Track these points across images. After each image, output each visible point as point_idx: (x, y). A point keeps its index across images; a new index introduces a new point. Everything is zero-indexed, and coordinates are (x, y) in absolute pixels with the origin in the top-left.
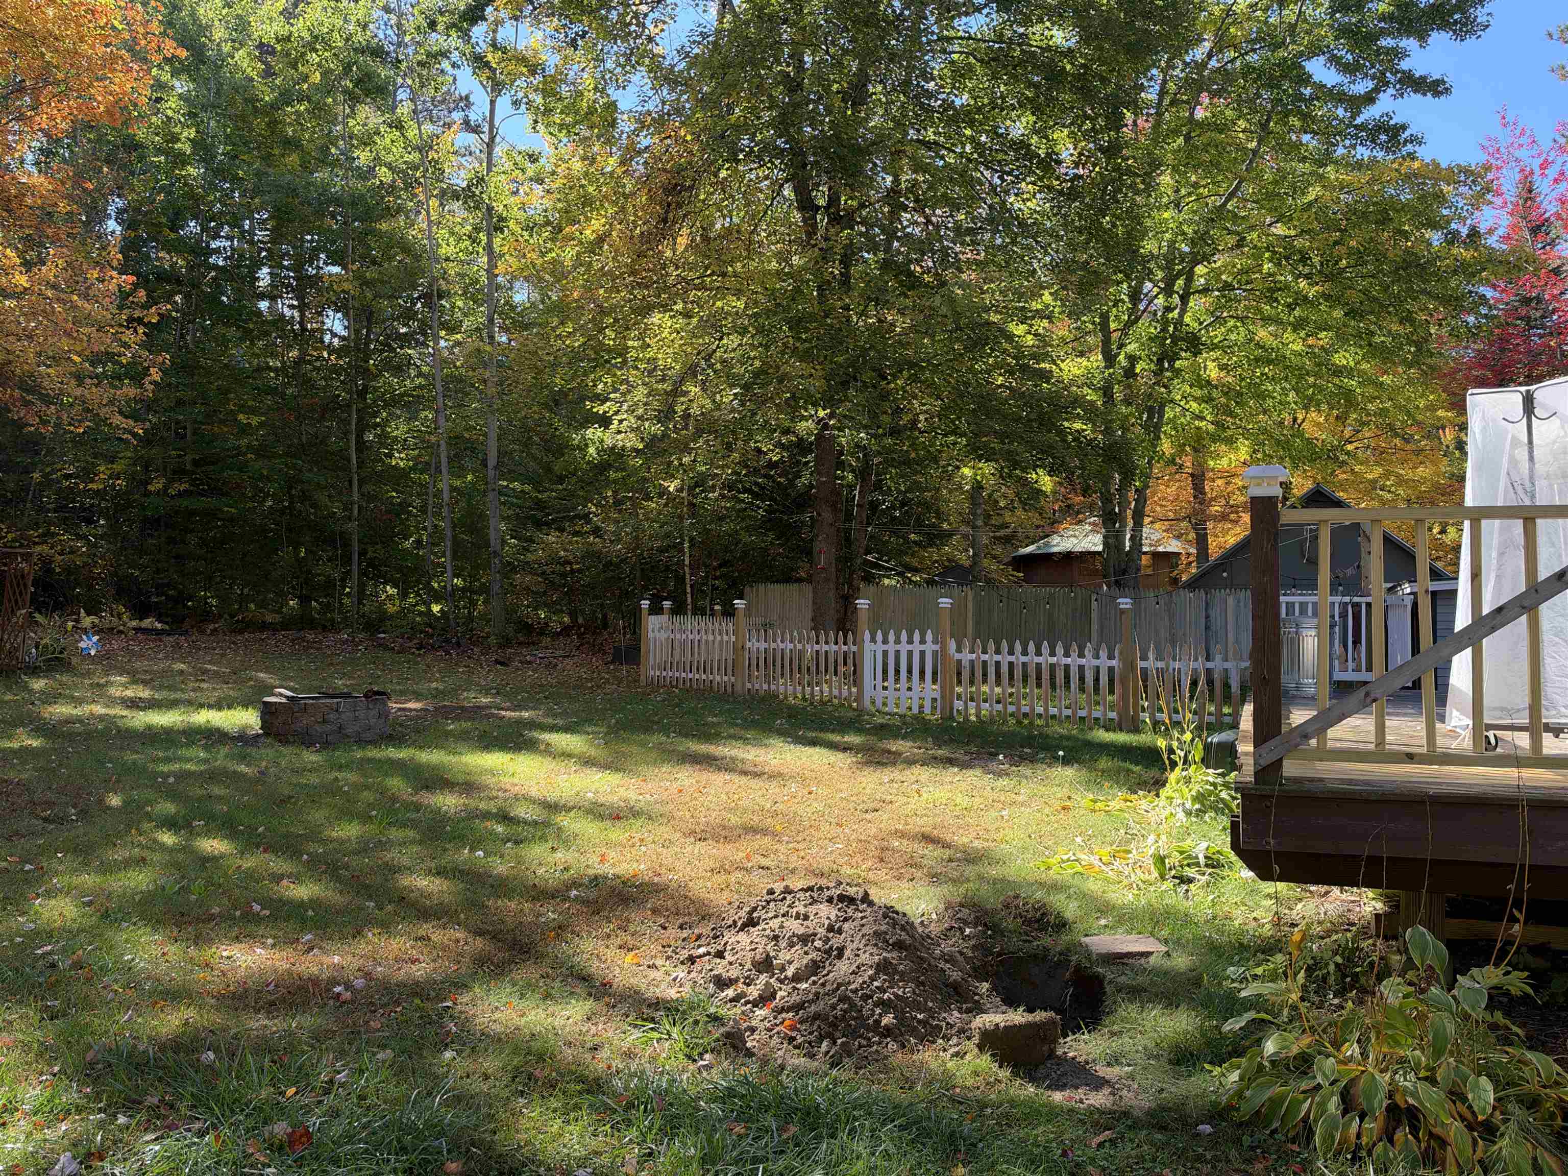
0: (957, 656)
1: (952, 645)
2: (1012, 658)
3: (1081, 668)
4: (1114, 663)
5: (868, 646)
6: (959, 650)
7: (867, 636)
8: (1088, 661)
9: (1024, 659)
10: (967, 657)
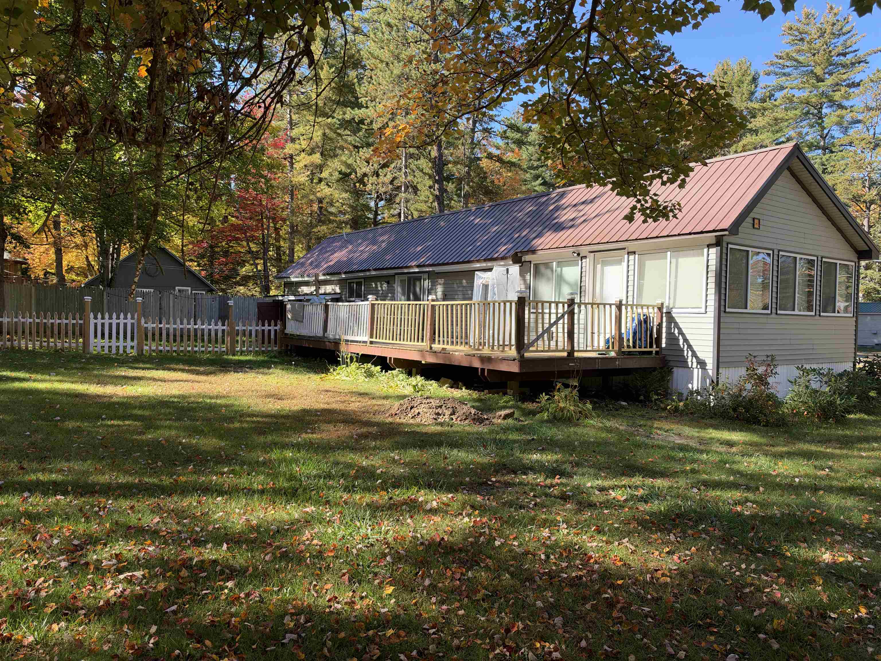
0: (146, 325)
1: (143, 321)
2: (175, 326)
3: (210, 330)
4: (225, 328)
5: (92, 321)
6: (146, 323)
7: (92, 316)
8: (212, 327)
9: (181, 326)
10: (150, 326)
